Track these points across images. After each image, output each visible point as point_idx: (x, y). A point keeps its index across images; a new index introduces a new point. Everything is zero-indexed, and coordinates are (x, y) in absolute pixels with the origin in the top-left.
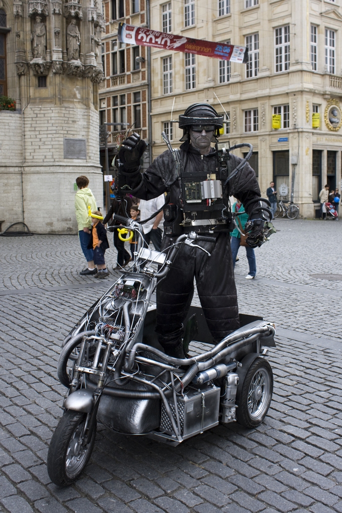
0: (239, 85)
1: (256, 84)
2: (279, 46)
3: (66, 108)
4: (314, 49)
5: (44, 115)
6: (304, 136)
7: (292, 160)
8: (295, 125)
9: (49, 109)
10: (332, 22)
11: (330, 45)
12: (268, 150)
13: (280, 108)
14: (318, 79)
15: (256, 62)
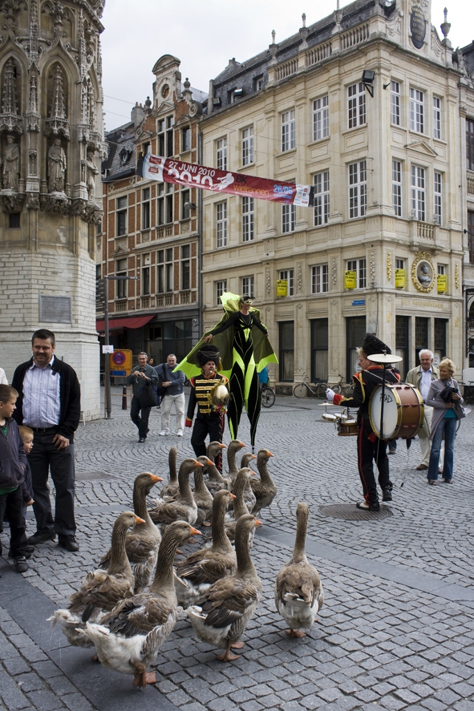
0: (305, 234)
1: (325, 233)
2: (354, 185)
3: (43, 254)
4: (397, 190)
5: (14, 264)
6: (384, 298)
7: (369, 328)
8: (373, 283)
9: (20, 255)
10: (421, 156)
11: (419, 186)
12: (340, 315)
13: (355, 263)
14: (402, 227)
15: (326, 206)
